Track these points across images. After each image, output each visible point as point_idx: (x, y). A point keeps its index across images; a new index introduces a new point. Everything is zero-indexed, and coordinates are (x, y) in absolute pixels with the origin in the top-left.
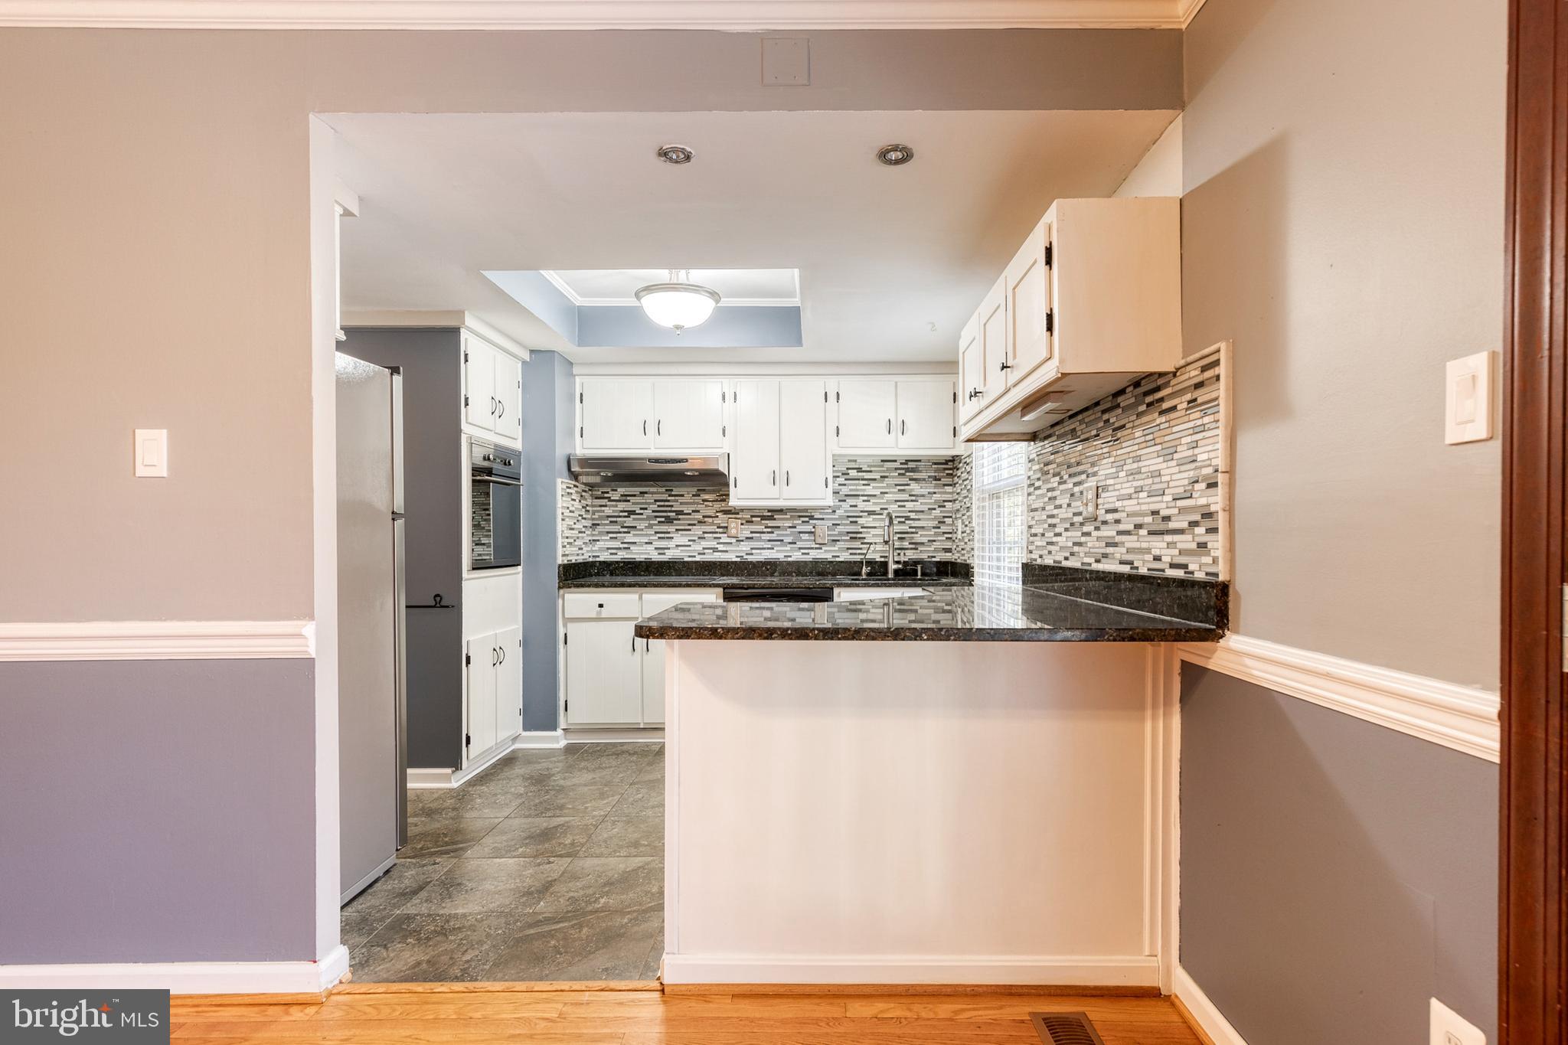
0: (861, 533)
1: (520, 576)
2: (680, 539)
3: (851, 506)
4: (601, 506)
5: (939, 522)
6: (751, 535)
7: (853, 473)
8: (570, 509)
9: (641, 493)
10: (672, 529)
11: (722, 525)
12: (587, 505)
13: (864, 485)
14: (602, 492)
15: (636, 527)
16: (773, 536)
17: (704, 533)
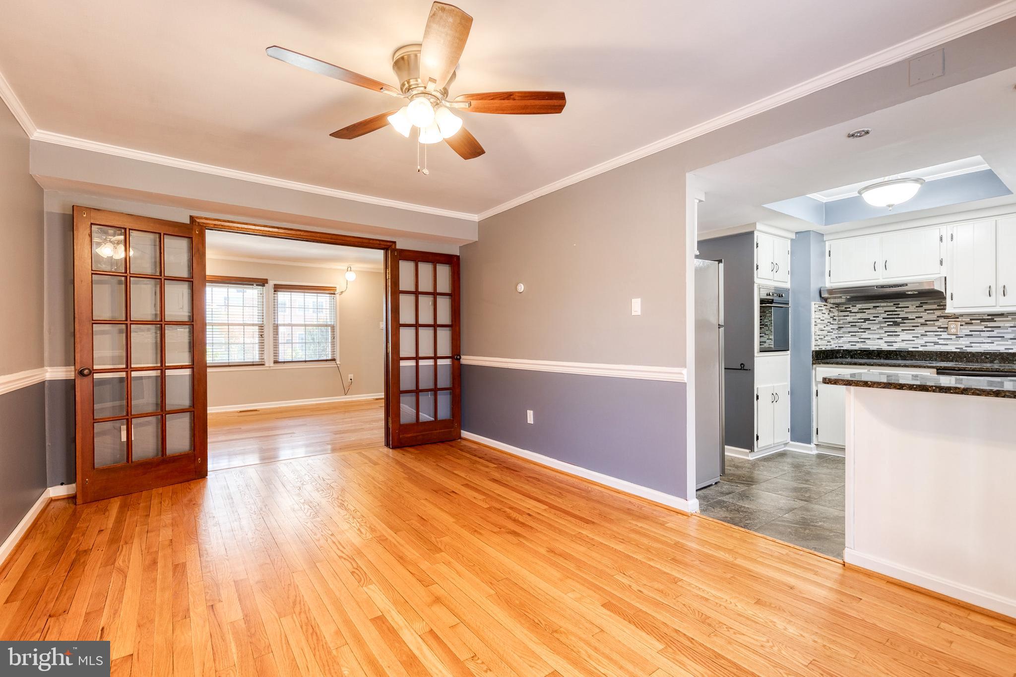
1: (789, 356)
2: (904, 336)
4: (844, 316)
6: (970, 333)
8: (821, 319)
9: (874, 307)
10: (898, 329)
11: (942, 326)
12: (834, 316)
14: (845, 308)
15: (870, 329)
16: (994, 334)
17: (926, 332)
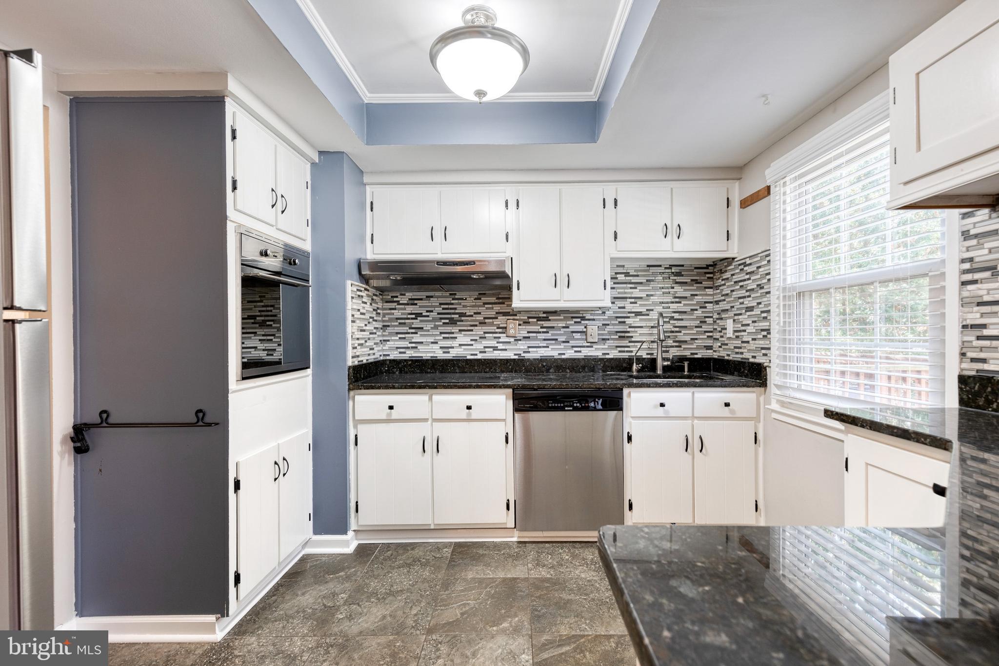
0: (628, 332)
1: (310, 379)
2: (463, 339)
3: (619, 308)
4: (391, 309)
5: (701, 322)
6: (527, 335)
7: (621, 277)
8: (362, 311)
9: (427, 297)
10: (455, 329)
11: (501, 326)
12: (378, 308)
13: (631, 288)
14: (392, 297)
15: (422, 328)
16: (548, 336)
17: (485, 333)
